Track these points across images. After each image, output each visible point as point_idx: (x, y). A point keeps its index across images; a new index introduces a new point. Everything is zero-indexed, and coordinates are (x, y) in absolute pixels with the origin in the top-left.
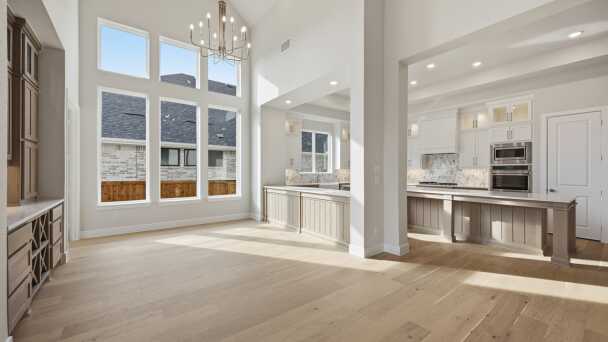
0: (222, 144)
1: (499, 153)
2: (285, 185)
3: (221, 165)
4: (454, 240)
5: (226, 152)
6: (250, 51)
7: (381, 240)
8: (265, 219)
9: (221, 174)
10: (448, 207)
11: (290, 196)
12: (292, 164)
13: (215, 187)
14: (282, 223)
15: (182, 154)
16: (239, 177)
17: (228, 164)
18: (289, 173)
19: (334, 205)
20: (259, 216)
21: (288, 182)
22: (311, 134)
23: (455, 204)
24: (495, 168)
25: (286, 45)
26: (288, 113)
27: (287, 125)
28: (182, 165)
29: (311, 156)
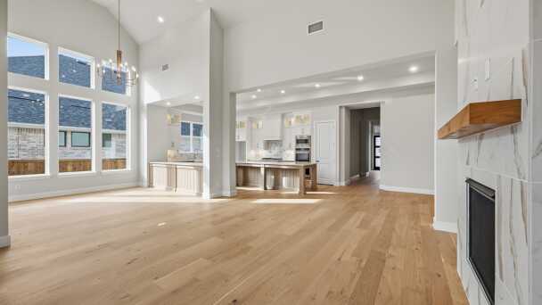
0: (111, 128)
1: (298, 141)
2: (167, 161)
3: (110, 146)
4: (265, 189)
5: (115, 134)
6: (138, 79)
7: (221, 189)
8: (150, 185)
9: (111, 153)
10: (262, 171)
11: (169, 168)
12: (173, 146)
13: (107, 164)
14: (164, 187)
15: (69, 136)
16: (129, 156)
17: (117, 145)
18: (170, 153)
19: (195, 171)
20: (146, 184)
21: (169, 159)
22: (189, 124)
23: (266, 169)
24: (297, 149)
25: (165, 67)
26: (170, 110)
27: (169, 117)
28: (69, 145)
29: (189, 139)
